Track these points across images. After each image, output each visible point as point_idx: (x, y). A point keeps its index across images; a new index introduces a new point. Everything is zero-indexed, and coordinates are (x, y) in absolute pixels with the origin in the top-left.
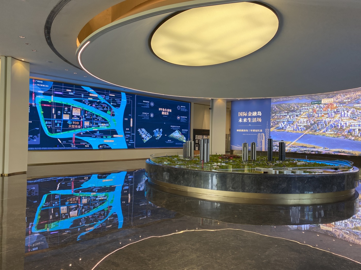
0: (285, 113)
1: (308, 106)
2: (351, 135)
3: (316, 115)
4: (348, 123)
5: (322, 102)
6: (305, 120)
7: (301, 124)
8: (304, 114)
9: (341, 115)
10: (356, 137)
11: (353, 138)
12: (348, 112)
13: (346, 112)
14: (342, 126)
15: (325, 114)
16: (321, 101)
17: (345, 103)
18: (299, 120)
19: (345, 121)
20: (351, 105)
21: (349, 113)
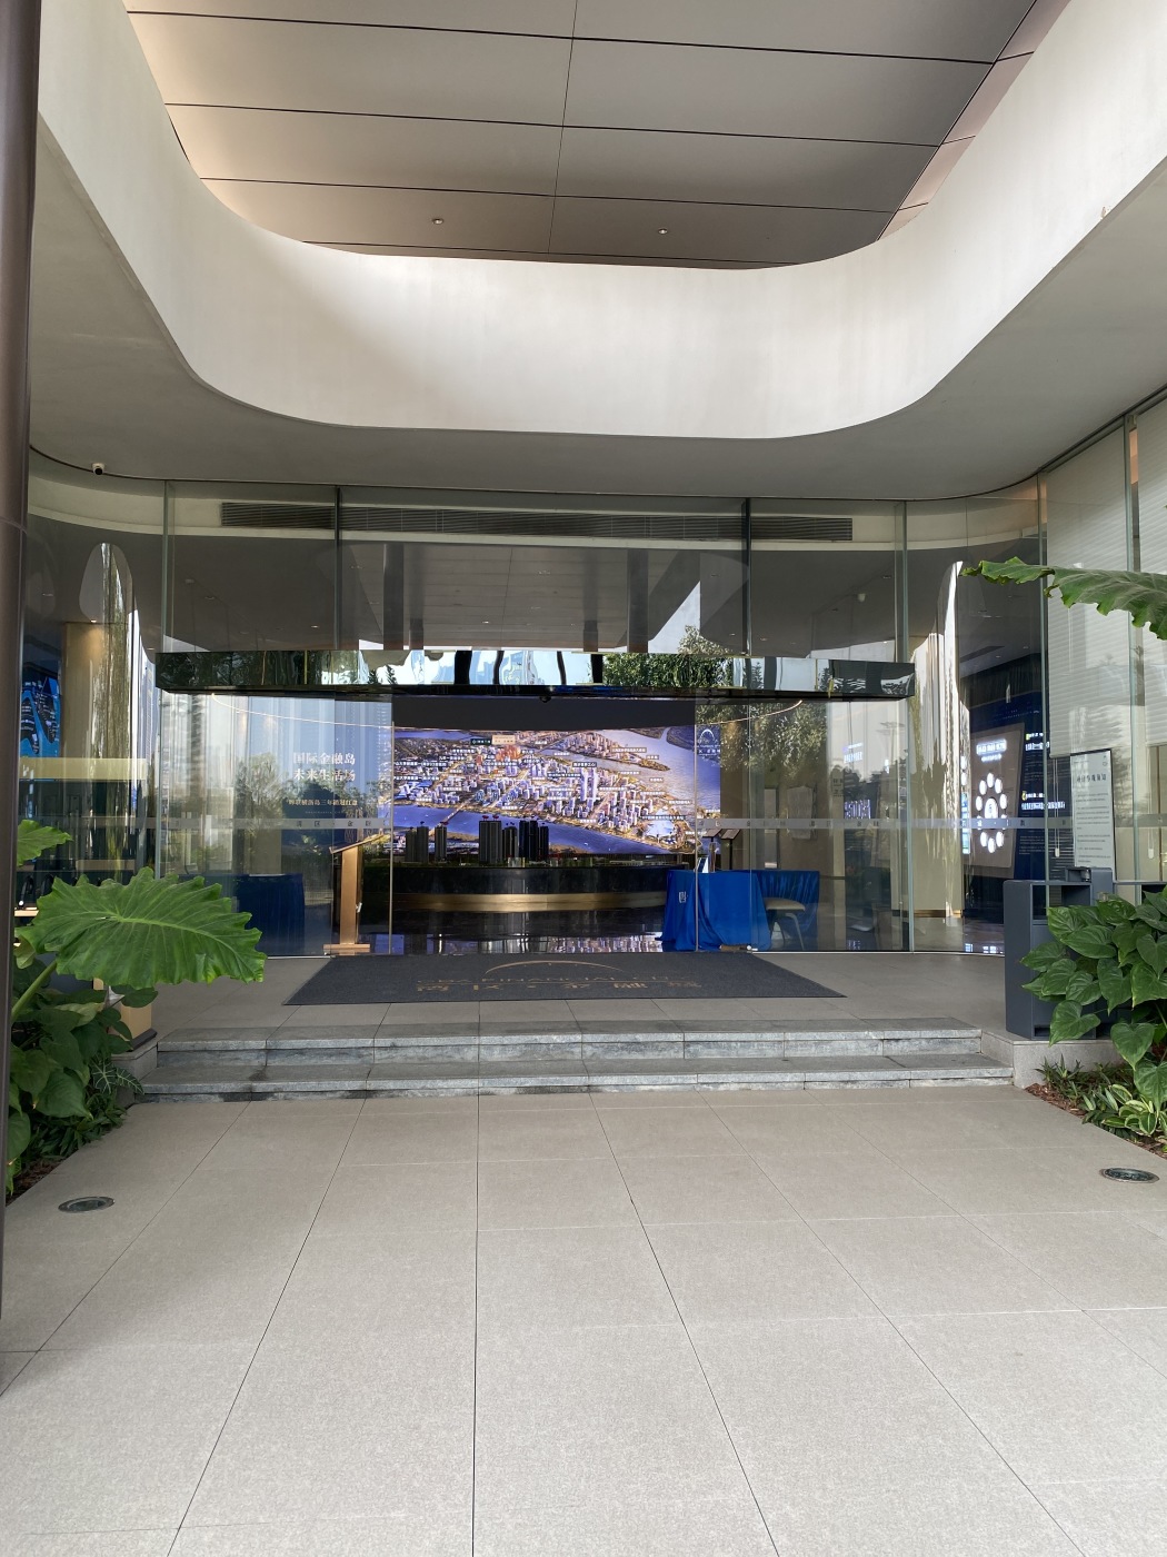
0: (414, 761)
1: (464, 748)
2: (550, 812)
3: (482, 769)
4: (543, 787)
5: (493, 742)
6: (459, 779)
7: (451, 789)
8: (456, 765)
9: (531, 772)
10: (558, 816)
11: (553, 819)
12: (543, 765)
13: (539, 765)
14: (533, 795)
15: (500, 768)
16: (491, 740)
17: (537, 747)
18: (446, 778)
19: (538, 783)
20: (549, 752)
21: (545, 769)
